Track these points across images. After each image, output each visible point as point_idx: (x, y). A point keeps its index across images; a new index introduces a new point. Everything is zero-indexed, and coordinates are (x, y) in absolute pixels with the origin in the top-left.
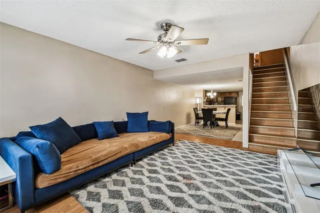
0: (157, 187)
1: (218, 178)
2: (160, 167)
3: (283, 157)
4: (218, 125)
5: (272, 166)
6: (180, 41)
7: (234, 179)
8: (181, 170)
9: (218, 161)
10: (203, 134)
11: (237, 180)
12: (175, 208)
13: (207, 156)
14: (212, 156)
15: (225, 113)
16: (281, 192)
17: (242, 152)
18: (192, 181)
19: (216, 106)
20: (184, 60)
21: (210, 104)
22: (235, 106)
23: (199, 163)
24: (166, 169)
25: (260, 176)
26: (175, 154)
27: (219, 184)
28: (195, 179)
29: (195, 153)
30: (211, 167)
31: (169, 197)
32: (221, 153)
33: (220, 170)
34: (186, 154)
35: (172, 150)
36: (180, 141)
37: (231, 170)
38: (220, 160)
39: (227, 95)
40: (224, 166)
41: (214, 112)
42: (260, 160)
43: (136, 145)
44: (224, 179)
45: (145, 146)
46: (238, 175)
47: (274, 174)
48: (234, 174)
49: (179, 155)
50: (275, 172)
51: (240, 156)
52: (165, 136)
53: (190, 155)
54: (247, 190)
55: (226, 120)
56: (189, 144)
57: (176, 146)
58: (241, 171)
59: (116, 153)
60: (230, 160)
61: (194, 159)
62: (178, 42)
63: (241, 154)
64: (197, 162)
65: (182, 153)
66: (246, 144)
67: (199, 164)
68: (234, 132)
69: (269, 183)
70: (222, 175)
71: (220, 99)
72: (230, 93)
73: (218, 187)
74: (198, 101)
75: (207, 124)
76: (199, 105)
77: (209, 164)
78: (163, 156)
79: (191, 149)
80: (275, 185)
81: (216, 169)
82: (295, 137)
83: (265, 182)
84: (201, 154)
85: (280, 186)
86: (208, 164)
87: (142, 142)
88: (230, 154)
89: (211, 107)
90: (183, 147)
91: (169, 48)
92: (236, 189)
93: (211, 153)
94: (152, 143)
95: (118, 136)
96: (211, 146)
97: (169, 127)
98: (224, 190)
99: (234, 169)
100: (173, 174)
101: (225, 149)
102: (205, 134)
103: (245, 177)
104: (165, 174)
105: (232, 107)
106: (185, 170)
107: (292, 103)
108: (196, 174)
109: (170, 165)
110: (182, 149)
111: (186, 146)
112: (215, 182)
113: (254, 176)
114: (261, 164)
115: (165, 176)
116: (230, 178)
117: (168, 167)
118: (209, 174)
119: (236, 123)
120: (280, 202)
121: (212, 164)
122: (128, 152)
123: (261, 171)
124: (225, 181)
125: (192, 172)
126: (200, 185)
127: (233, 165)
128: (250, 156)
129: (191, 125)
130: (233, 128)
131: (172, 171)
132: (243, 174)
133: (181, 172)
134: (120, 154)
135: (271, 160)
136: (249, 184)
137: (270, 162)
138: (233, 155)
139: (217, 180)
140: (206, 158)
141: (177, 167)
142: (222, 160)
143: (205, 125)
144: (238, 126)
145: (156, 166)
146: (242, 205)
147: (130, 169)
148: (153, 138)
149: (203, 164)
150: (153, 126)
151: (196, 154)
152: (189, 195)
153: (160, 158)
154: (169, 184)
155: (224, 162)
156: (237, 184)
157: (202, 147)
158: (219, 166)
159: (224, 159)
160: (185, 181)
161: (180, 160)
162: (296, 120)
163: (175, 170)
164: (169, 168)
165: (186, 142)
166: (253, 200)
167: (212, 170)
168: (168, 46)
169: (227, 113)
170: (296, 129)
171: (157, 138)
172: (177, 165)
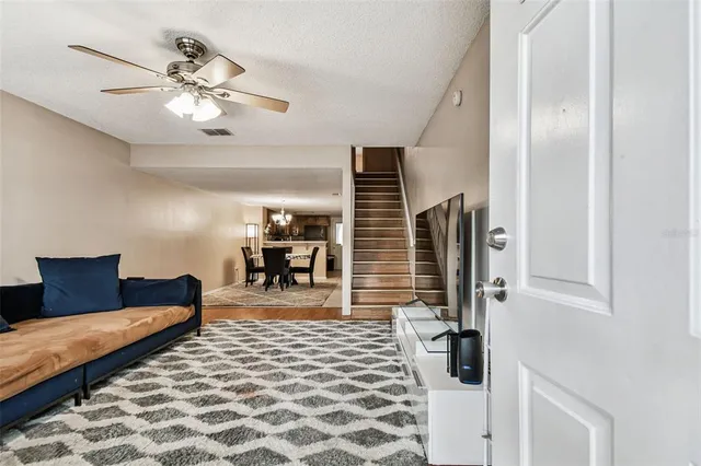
0: (174, 428)
1: (307, 374)
2: (170, 385)
3: (400, 317)
4: (295, 283)
5: (385, 336)
6: (228, 91)
7: (334, 368)
8: (230, 379)
9: (303, 346)
10: (267, 303)
11: (338, 369)
12: (228, 449)
13: (281, 341)
14: (290, 340)
15: (308, 257)
16: (398, 369)
17: (341, 323)
18: (256, 393)
19: (290, 243)
20: (223, 132)
21: (277, 240)
22: (324, 242)
23: (268, 357)
24: (188, 386)
25: (371, 353)
26: (208, 351)
27: (310, 383)
28: (263, 388)
29: (256, 340)
30: (291, 359)
31: (210, 436)
32: (307, 331)
33: (308, 360)
34: (235, 346)
35: (197, 345)
36: (216, 322)
37: (328, 355)
38: (306, 343)
39: (310, 222)
40: (314, 352)
41: (287, 255)
42: (369, 331)
43: (92, 344)
44: (316, 372)
45: (120, 344)
46: (338, 360)
47: (388, 347)
48: (333, 360)
49: (219, 352)
50: (389, 344)
51: (339, 331)
52: (177, 313)
53: (244, 347)
54: (354, 378)
55: (310, 270)
56: (238, 327)
57: (207, 335)
58: (342, 353)
59: (22, 372)
60: (324, 341)
61: (255, 353)
62: (222, 91)
63: (341, 326)
64: (262, 356)
65: (224, 346)
66: (347, 310)
67: (268, 359)
68: (326, 292)
69: (383, 360)
70: (313, 368)
71: (297, 230)
72: (316, 217)
73: (308, 388)
74: (252, 232)
75: (272, 283)
76: (253, 241)
77: (288, 355)
78: (174, 363)
79: (246, 335)
80: (390, 361)
81: (302, 360)
82: (411, 288)
83: (378, 361)
84: (268, 341)
85: (396, 361)
86: (285, 355)
87: (112, 334)
88: (322, 331)
89: (280, 244)
90: (225, 335)
91: (200, 100)
92: (337, 382)
93: (288, 336)
94: (143, 333)
95: (10, 330)
96: (286, 323)
97: (187, 290)
98: (320, 389)
99: (333, 353)
100: (209, 392)
101: (313, 323)
102: (271, 303)
103: (349, 360)
104: (188, 396)
105: (322, 245)
106: (238, 376)
107: (408, 236)
108: (264, 377)
109: (199, 376)
110: (222, 340)
111: (231, 330)
112: (303, 382)
113: (363, 356)
114: (370, 336)
115: (191, 400)
116: (327, 369)
117: (193, 382)
118: (289, 372)
119: (328, 276)
120: (399, 382)
121: (294, 353)
122: (64, 364)
123: (371, 347)
124: (320, 375)
125: (254, 377)
126: (275, 394)
127: (330, 346)
128: (354, 327)
129: (236, 287)
130: (322, 286)
131: (207, 387)
132: (347, 358)
133: (229, 383)
134: (36, 373)
135: (384, 327)
136: (357, 369)
137: (382, 331)
138: (328, 331)
139: (305, 378)
140: (280, 346)
141: (218, 377)
142: (309, 343)
143: (268, 284)
144: (332, 281)
145: (158, 387)
146: (349, 402)
147: (71, 411)
148: (143, 321)
149: (276, 357)
150: (136, 293)
151: (257, 343)
152: (255, 417)
153: (165, 368)
154: (204, 412)
155: (314, 346)
156: (338, 373)
157: (267, 326)
158: (307, 353)
159: (314, 340)
160: (242, 396)
161: (222, 361)
162: (413, 263)
163: (213, 382)
164: (196, 383)
165: (230, 322)
166: (363, 390)
167: (292, 364)
168: (196, 94)
169: (313, 258)
170: (413, 276)
171: (154, 319)
172: (217, 373)
